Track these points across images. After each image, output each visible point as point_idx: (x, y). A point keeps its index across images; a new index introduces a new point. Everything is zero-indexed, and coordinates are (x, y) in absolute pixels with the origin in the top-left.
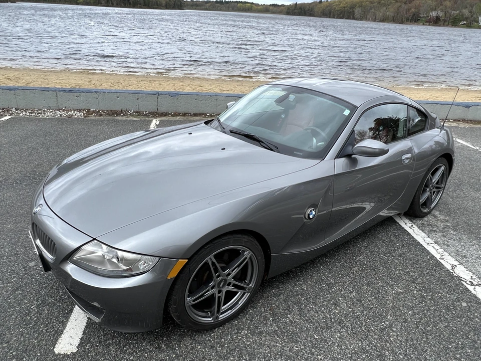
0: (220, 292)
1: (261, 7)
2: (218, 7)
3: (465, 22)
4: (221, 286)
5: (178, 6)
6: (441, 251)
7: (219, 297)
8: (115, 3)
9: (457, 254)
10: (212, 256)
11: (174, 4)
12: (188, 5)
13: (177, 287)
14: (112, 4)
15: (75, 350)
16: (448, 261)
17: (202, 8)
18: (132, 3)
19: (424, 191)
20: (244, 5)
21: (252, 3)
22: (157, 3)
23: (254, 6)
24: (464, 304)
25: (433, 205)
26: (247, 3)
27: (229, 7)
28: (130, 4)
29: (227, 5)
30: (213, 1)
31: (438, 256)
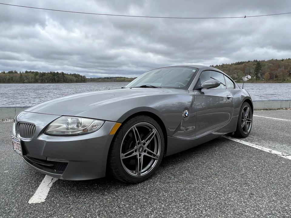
0: (140, 155)
1: (129, 79)
2: (106, 80)
3: (236, 80)
4: (140, 151)
5: (83, 81)
6: (261, 147)
7: (140, 159)
8: (46, 81)
9: (270, 147)
10: (134, 126)
11: (81, 80)
12: (89, 80)
13: (115, 143)
14: (45, 82)
15: (44, 201)
16: (267, 150)
17: (97, 81)
18: (56, 81)
19: (242, 121)
20: (120, 79)
21: (125, 78)
22: (71, 80)
23: (126, 79)
24: (283, 162)
25: (248, 131)
26: (122, 77)
27: (112, 80)
28: (55, 81)
29: (111, 79)
30: (103, 78)
31: (260, 149)
